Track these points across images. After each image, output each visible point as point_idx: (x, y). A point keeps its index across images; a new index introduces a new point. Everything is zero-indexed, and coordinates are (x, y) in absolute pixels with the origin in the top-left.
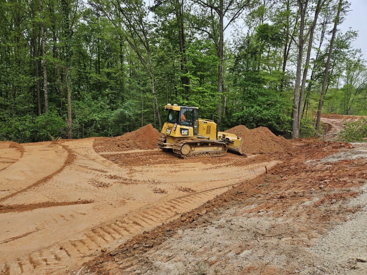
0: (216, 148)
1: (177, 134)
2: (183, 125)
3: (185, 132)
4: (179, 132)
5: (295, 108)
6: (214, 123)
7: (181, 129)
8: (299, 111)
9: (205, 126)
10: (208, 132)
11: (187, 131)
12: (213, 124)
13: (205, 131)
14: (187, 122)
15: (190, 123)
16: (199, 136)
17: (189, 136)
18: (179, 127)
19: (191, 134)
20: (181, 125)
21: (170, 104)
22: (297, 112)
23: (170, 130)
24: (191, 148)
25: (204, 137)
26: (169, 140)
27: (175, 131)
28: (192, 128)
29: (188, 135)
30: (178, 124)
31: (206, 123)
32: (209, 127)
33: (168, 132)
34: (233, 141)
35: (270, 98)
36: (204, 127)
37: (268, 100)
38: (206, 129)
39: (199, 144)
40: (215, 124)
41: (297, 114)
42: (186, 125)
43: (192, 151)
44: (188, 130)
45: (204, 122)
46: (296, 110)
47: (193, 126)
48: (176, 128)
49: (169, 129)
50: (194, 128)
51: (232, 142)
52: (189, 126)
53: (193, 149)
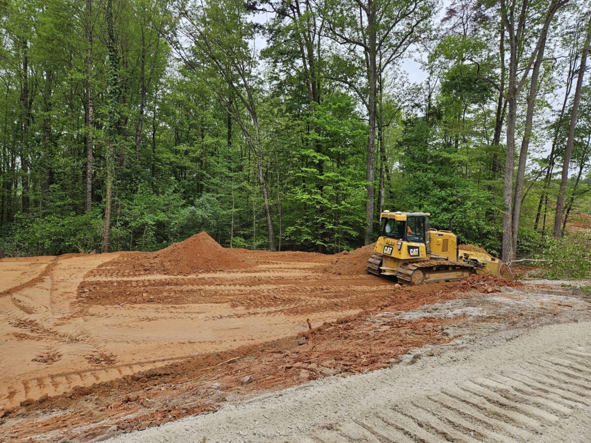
0: (459, 273)
1: (404, 256)
2: (412, 241)
3: (414, 252)
4: (407, 251)
5: (506, 209)
6: (452, 234)
7: (409, 248)
8: (513, 215)
9: (440, 240)
10: (445, 249)
11: (417, 250)
12: (452, 236)
13: (441, 247)
14: (417, 236)
15: (420, 238)
16: (432, 256)
17: (421, 257)
18: (405, 244)
19: (423, 255)
20: (408, 241)
21: (388, 211)
22: (510, 216)
23: (391, 249)
24: (424, 275)
25: (440, 257)
26: (387, 261)
27: (400, 250)
28: (423, 245)
29: (419, 255)
30: (403, 240)
31: (442, 235)
32: (446, 242)
33: (388, 251)
34: (483, 264)
35: (457, 192)
36: (438, 242)
37: (453, 195)
38: (441, 246)
39: (435, 269)
40: (455, 236)
41: (510, 220)
42: (416, 241)
43: (426, 279)
44: (418, 248)
45: (439, 235)
46: (509, 214)
47: (424, 241)
48: (401, 246)
49: (388, 247)
50: (425, 244)
51: (483, 266)
52: (419, 241)
53: (427, 276)
